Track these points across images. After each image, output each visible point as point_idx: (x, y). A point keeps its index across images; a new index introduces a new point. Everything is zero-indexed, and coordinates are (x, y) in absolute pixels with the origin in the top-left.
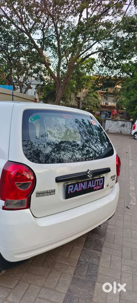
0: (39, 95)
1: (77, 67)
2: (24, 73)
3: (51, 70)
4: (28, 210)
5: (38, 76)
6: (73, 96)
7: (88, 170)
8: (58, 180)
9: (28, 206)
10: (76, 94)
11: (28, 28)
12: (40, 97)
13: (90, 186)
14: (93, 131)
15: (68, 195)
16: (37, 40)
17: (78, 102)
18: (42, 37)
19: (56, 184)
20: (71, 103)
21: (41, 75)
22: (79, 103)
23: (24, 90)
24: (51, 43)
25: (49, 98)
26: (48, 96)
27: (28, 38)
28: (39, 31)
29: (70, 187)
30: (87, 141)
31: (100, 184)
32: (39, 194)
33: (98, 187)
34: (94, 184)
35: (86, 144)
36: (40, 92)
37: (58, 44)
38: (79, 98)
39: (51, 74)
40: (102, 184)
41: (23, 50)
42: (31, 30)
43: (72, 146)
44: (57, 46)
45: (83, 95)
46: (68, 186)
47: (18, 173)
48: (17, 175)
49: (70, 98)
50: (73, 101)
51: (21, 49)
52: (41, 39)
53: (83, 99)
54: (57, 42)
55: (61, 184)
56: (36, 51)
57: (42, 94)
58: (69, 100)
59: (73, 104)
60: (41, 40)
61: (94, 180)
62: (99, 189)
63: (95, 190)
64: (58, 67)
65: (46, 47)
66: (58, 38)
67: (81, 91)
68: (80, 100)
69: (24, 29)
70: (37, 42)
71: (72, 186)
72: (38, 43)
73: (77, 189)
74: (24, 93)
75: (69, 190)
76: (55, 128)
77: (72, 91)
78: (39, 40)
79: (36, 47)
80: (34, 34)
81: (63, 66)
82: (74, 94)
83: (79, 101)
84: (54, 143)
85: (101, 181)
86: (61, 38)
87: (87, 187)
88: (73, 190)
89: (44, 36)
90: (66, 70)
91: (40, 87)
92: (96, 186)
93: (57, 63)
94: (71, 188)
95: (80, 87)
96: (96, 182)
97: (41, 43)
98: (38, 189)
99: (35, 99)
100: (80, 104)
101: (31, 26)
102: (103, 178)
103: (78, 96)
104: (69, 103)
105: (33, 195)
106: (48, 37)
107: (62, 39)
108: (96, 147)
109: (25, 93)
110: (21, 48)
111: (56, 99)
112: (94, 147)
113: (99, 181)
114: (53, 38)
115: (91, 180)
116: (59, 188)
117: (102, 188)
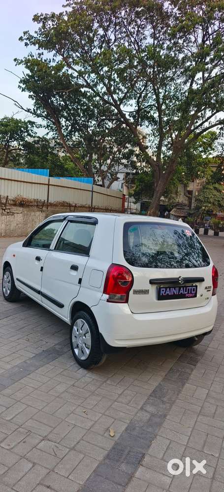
0: (128, 188)
1: (187, 147)
2: (108, 158)
3: (148, 155)
4: (126, 304)
5: (128, 162)
6: (180, 188)
7: (180, 277)
8: (152, 282)
9: (127, 301)
10: (186, 186)
11: (117, 99)
12: (131, 192)
13: (182, 292)
14: (194, 245)
15: (160, 297)
16: (129, 113)
17: (188, 197)
18: (137, 108)
19: (150, 285)
20: (177, 200)
21: (132, 161)
22: (190, 199)
23: (107, 183)
24: (149, 115)
25: (143, 192)
26: (142, 190)
27: (116, 111)
28: (133, 102)
29: (162, 289)
30: (187, 255)
31: (192, 292)
32: (136, 292)
33: (191, 295)
34: (186, 291)
35: (186, 257)
36: (131, 183)
37: (159, 116)
38: (190, 192)
39: (148, 159)
40: (195, 292)
41: (108, 127)
42: (121, 100)
43: (170, 258)
44: (157, 119)
45: (197, 187)
46: (160, 288)
47: (119, 274)
48: (118, 275)
49: (176, 193)
50: (181, 196)
51: (105, 126)
52: (135, 111)
53: (197, 194)
54: (157, 114)
55: (155, 287)
56: (126, 128)
57: (133, 187)
58: (173, 195)
59: (180, 201)
60: (134, 113)
61: (186, 287)
62: (192, 297)
63: (187, 297)
64: (159, 147)
65: (142, 120)
66: (159, 109)
67: (193, 181)
68: (192, 195)
69: (112, 101)
70: (129, 115)
71: (164, 289)
72: (130, 117)
73: (169, 293)
74: (107, 188)
75: (161, 292)
76: (151, 239)
77: (181, 181)
78: (131, 112)
79: (126, 121)
80: (126, 106)
81: (166, 146)
82: (182, 185)
83: (190, 196)
84: (149, 254)
85: (194, 289)
86: (163, 107)
87: (179, 293)
88: (165, 293)
89: (139, 107)
90: (171, 152)
91: (131, 176)
92: (188, 293)
93: (157, 142)
94: (163, 291)
95: (192, 175)
96: (189, 289)
97: (134, 117)
98: (135, 287)
99: (123, 195)
100: (193, 201)
101: (121, 95)
102: (196, 286)
103: (188, 189)
104: (175, 200)
105: (131, 292)
106: (145, 108)
107: (165, 109)
108: (196, 261)
109: (109, 187)
110: (106, 123)
111: (155, 194)
112: (195, 262)
113: (191, 289)
114: (151, 109)
115: (183, 287)
116: (153, 290)
117: (195, 296)
